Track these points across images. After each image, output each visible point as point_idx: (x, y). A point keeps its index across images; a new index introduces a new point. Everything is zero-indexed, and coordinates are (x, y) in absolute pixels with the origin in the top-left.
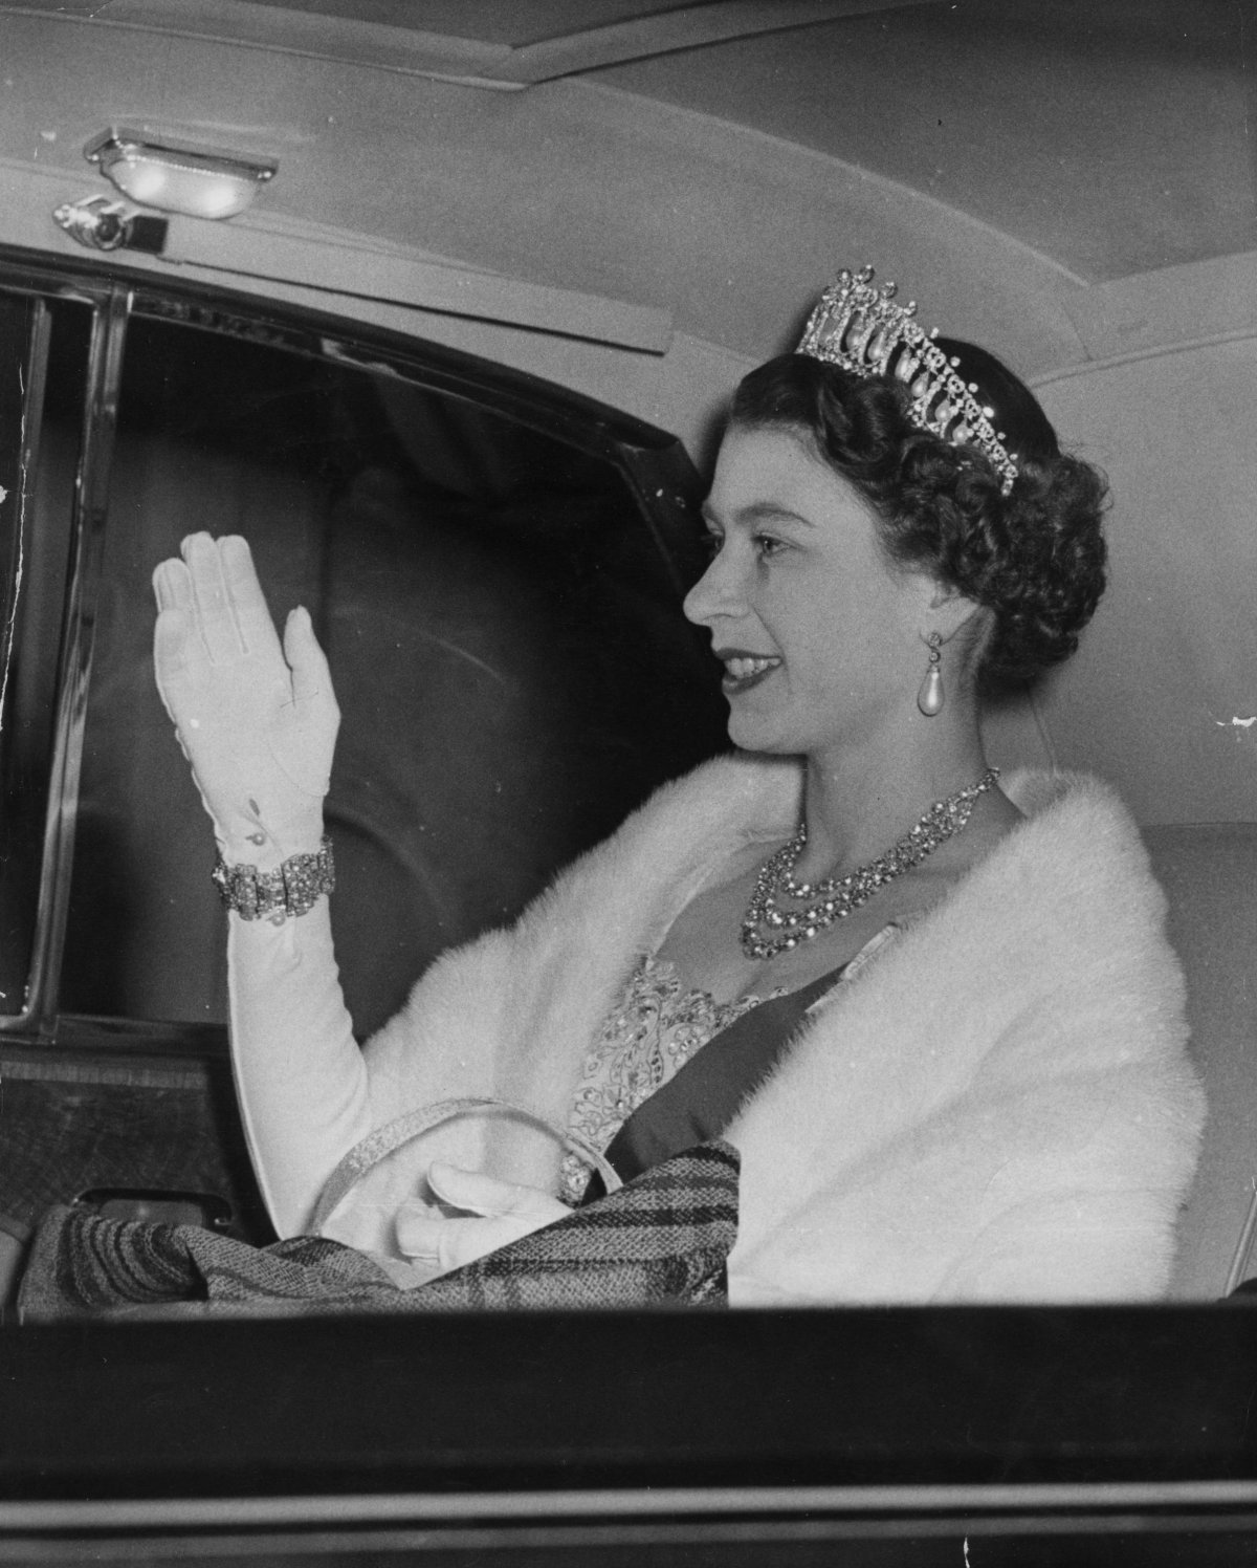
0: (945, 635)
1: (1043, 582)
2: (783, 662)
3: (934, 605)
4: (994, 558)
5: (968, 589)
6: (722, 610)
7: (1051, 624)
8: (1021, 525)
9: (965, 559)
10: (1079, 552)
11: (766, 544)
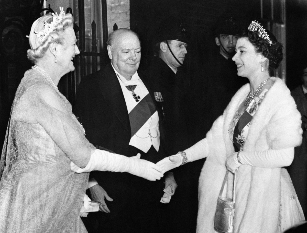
0: (263, 62)
1: (274, 56)
2: (244, 64)
3: (261, 59)
4: (268, 52)
5: (265, 56)
6: (237, 59)
7: (275, 62)
8: (272, 49)
9: (265, 53)
10: (279, 53)
11: (242, 52)
